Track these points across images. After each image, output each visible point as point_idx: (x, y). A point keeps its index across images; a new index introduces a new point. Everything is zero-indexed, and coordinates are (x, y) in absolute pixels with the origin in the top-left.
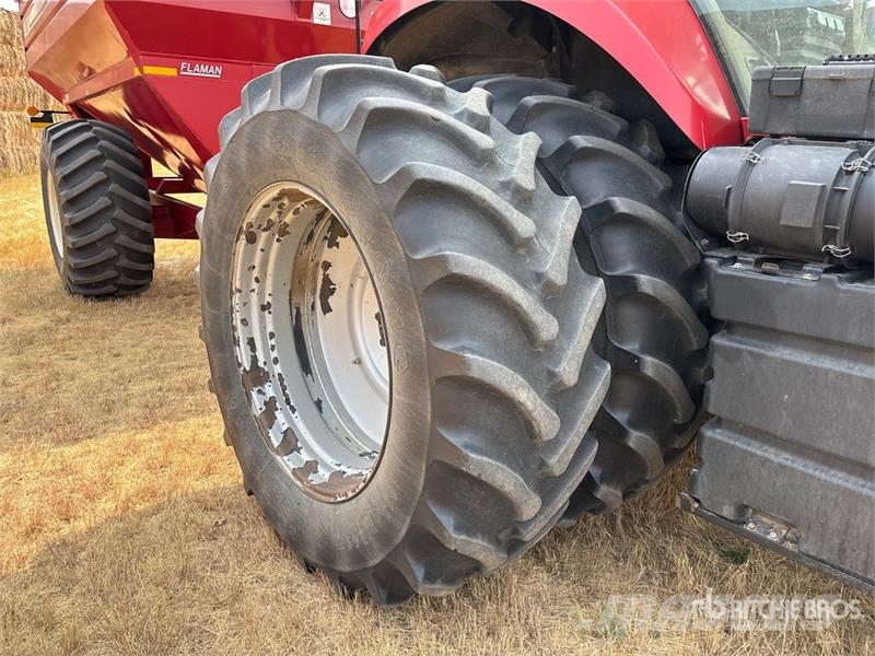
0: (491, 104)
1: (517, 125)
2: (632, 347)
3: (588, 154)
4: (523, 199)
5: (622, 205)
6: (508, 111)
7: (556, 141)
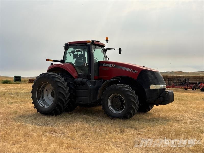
0: (61, 76)
1: (63, 77)
2: (72, 98)
3: (68, 79)
4: (63, 82)
5: (71, 82)
6: (62, 76)
7: (66, 78)
